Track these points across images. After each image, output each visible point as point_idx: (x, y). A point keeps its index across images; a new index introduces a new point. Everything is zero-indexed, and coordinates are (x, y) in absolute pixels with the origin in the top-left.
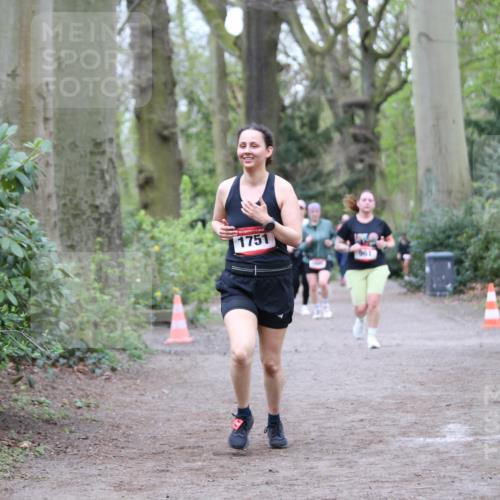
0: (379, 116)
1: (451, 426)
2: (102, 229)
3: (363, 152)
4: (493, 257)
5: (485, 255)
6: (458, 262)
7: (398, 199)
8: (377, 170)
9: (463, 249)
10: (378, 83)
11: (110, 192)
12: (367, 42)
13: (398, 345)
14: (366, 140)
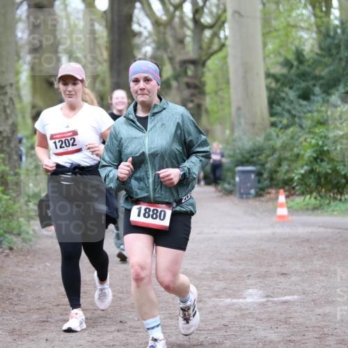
0: (205, 70)
1: (250, 291)
2: (5, 148)
3: (193, 95)
4: (284, 171)
5: (278, 169)
6: (259, 174)
7: (217, 129)
8: (203, 108)
9: (263, 165)
10: (205, 46)
11: (10, 122)
12: (197, 16)
13: (215, 233)
14: (196, 87)
